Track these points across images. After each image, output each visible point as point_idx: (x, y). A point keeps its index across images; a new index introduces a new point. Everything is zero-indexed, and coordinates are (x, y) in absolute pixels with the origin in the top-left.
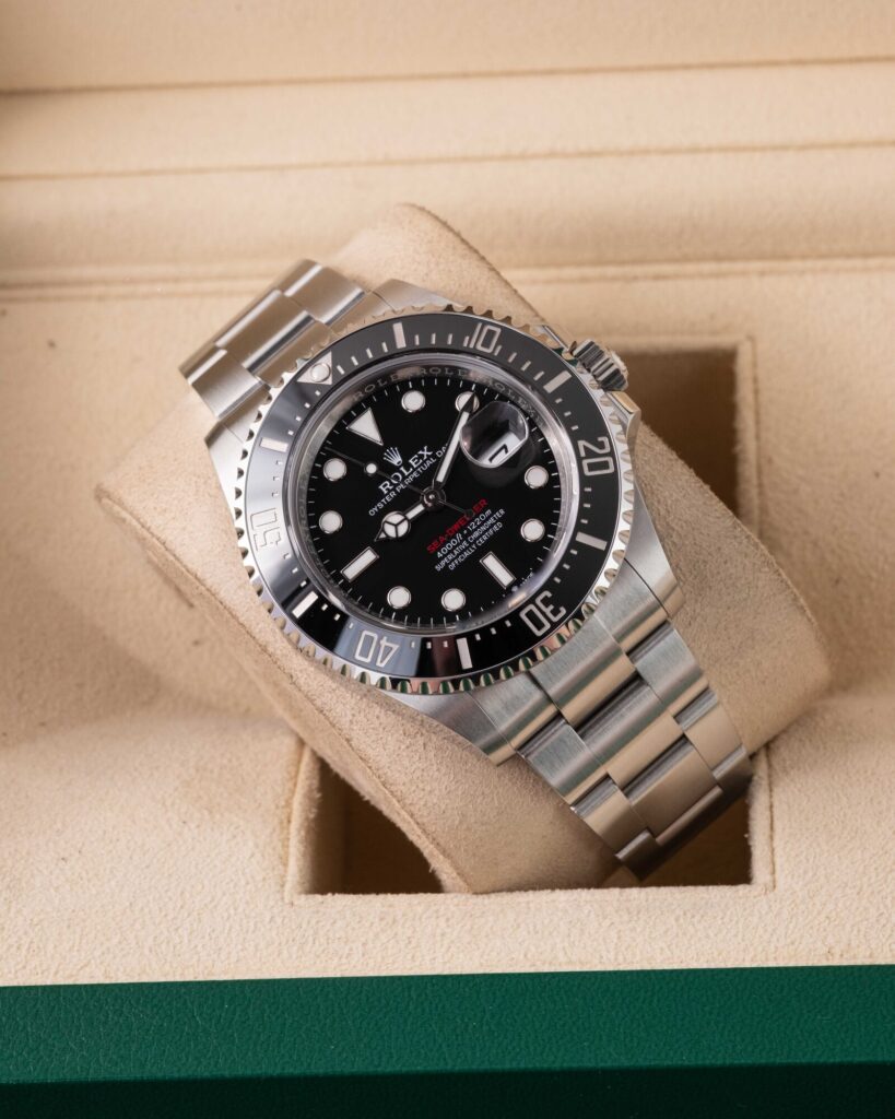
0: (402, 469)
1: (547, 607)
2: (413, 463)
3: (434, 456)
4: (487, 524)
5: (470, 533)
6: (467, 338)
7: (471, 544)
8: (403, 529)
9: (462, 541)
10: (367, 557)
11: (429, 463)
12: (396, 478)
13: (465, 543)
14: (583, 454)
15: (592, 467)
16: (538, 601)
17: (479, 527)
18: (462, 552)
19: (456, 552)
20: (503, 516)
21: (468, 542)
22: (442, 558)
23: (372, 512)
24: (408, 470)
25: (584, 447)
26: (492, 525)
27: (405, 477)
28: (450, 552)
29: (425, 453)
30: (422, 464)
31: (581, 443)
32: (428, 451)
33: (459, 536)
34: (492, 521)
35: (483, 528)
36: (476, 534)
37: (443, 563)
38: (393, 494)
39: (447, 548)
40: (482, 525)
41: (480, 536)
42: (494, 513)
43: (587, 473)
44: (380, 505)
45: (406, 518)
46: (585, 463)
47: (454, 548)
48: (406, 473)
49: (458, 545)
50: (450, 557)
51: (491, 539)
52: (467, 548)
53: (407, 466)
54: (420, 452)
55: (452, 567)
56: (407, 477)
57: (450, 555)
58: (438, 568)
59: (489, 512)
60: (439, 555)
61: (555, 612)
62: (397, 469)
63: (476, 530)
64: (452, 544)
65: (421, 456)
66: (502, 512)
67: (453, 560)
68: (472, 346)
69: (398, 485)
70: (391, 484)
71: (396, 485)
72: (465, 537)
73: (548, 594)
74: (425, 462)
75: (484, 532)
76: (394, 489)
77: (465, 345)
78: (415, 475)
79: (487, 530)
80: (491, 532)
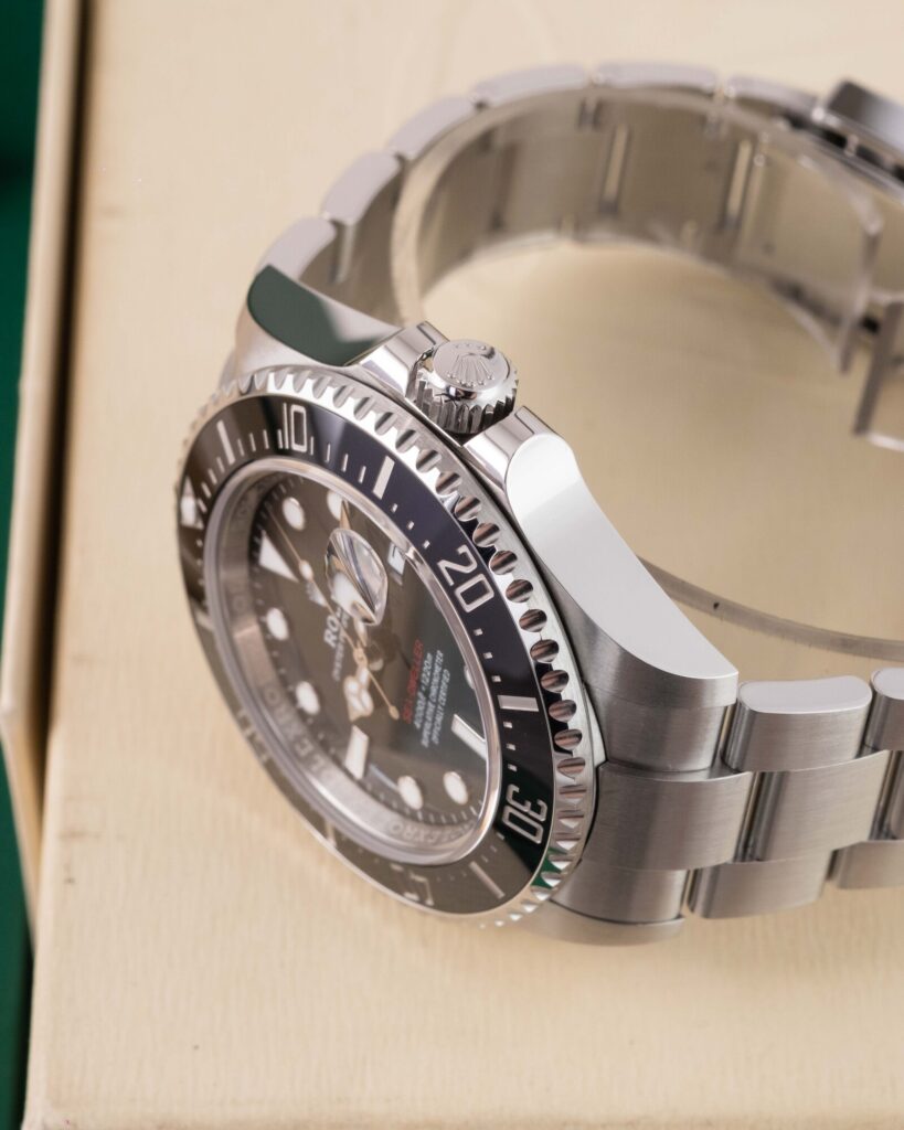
1: (523, 804)
4: (436, 675)
5: (428, 689)
6: (280, 432)
7: (436, 705)
8: (367, 701)
9: (426, 703)
10: (360, 740)
12: (333, 624)
13: (430, 704)
14: (451, 583)
15: (471, 595)
16: (511, 801)
17: (431, 679)
18: (434, 719)
20: (444, 660)
21: (432, 703)
22: (422, 729)
23: (334, 675)
25: (447, 568)
26: (441, 675)
28: (424, 718)
31: (443, 565)
33: (421, 696)
34: (438, 669)
35: (436, 680)
36: (434, 690)
37: (425, 735)
39: (419, 714)
40: (432, 675)
41: (439, 690)
42: (434, 656)
43: (469, 608)
45: (361, 685)
46: (459, 592)
47: (425, 712)
49: (426, 708)
50: (428, 726)
51: (448, 694)
52: (435, 712)
55: (435, 739)
57: (426, 724)
58: (425, 743)
59: (429, 656)
60: (417, 725)
61: (537, 809)
63: (430, 683)
64: (420, 708)
66: (440, 654)
67: (432, 730)
70: (333, 633)
72: (427, 694)
73: (513, 788)
75: (440, 687)
77: (281, 446)
79: (440, 684)
80: (444, 684)
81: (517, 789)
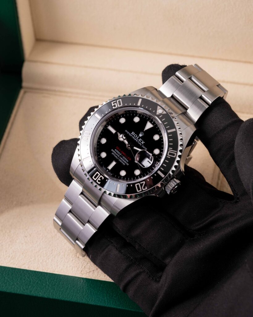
0: (138, 137)
1: (100, 179)
2: (140, 140)
3: (142, 145)
4: (124, 161)
5: (122, 157)
6: (172, 149)
7: (119, 158)
8: (121, 139)
9: (119, 155)
10: (114, 131)
11: (140, 144)
12: (136, 136)
14: (141, 183)
15: (138, 186)
16: (101, 176)
17: (124, 159)
18: (116, 155)
19: (116, 154)
20: (127, 165)
21: (119, 157)
22: (115, 151)
23: (126, 131)
24: (138, 138)
26: (124, 162)
27: (136, 138)
28: (117, 153)
29: (143, 143)
30: (140, 142)
31: (144, 182)
32: (144, 143)
33: (121, 154)
34: (125, 162)
35: (123, 160)
36: (122, 159)
37: (113, 151)
38: (131, 136)
39: (117, 151)
40: (124, 160)
41: (121, 160)
42: (128, 162)
43: (136, 185)
44: (128, 133)
45: (124, 140)
46: (139, 184)
47: (118, 153)
48: (137, 138)
49: (119, 154)
50: (115, 153)
51: (121, 162)
52: (118, 157)
53: (139, 138)
54: (143, 141)
55: (113, 153)
56: (136, 139)
57: (115, 152)
58: (112, 150)
59: (128, 161)
60: (116, 150)
61: (99, 181)
62: (138, 136)
63: (123, 158)
64: (119, 153)
65: (142, 142)
66: (128, 165)
67: (114, 153)
68: (169, 150)
69: (134, 137)
70: (134, 135)
71: (134, 136)
72: (121, 156)
74: (140, 143)
75: (122, 161)
76: (132, 136)
77: (169, 148)
78: (137, 141)
79: (123, 161)
80: (123, 162)
81: (103, 179)
